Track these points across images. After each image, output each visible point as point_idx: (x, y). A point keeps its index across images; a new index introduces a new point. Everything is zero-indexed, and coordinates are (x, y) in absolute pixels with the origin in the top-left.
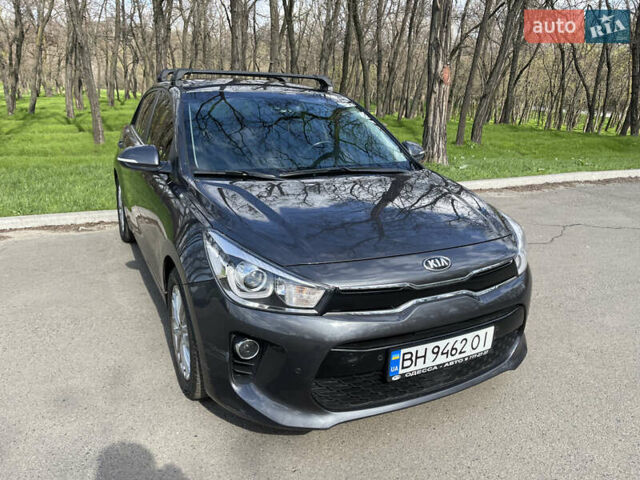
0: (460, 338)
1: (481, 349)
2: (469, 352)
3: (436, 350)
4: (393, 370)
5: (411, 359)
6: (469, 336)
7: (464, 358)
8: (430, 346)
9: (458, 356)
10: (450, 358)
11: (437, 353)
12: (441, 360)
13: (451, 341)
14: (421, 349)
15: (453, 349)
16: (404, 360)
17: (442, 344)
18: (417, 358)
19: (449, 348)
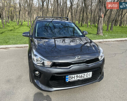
0: (83, 74)
1: (89, 77)
2: (85, 77)
3: (77, 76)
4: (67, 80)
6: (86, 74)
9: (83, 78)
10: (81, 78)
12: (78, 78)
13: (81, 74)
14: (73, 76)
15: (81, 76)
16: (69, 78)
17: (78, 75)
18: (72, 78)
19: (80, 76)
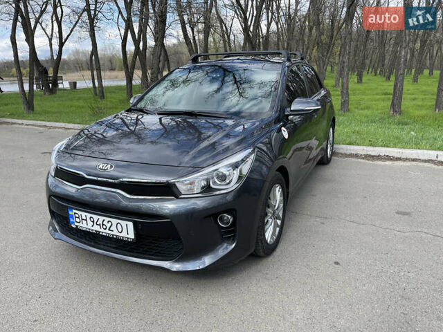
0: (107, 219)
1: (124, 234)
2: (115, 232)
4: (72, 220)
5: (79, 218)
6: (114, 221)
7: (113, 235)
8: (89, 215)
9: (107, 231)
10: (102, 230)
11: (93, 222)
12: (96, 228)
13: (102, 218)
14: (84, 214)
15: (103, 225)
16: (75, 217)
17: (96, 217)
18: (82, 219)
19: (100, 222)
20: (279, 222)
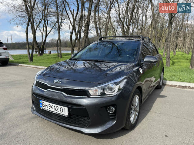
0: (56, 105)
1: (63, 113)
2: (60, 112)
4: (41, 105)
6: (59, 107)
7: (58, 113)
8: (48, 103)
9: (56, 111)
10: (54, 111)
11: (50, 106)
12: (51, 109)
13: (54, 105)
15: (54, 108)
18: (45, 105)
20: (137, 113)
